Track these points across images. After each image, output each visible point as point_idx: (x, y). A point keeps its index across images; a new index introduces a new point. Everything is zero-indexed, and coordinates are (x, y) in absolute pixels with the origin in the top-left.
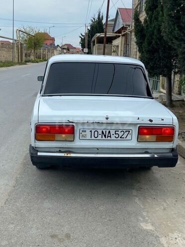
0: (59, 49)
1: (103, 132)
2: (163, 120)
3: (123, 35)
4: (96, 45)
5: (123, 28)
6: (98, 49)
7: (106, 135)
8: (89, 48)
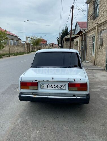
0: (48, 45)
1: (51, 85)
2: (81, 80)
3: (80, 36)
4: (65, 42)
5: (81, 32)
6: (66, 44)
7: (53, 87)
8: (61, 44)
